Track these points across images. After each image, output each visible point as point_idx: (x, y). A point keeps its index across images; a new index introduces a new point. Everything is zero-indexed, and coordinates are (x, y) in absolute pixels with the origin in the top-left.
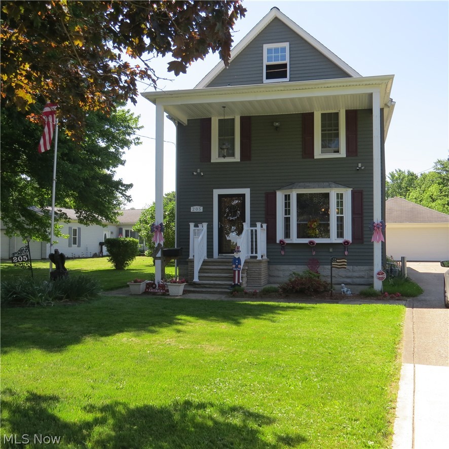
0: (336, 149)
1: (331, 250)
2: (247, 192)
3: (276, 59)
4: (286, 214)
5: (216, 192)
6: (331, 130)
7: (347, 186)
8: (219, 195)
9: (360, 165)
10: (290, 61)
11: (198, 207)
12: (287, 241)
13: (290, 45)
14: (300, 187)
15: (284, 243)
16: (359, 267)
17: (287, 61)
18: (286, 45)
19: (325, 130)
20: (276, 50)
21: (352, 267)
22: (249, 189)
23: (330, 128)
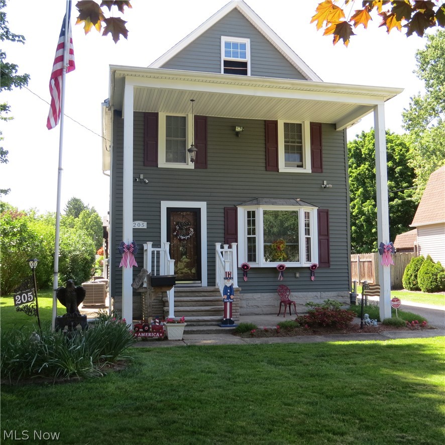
0: (300, 163)
1: (298, 275)
2: (202, 206)
3: (235, 55)
4: (249, 234)
5: (165, 205)
6: (294, 142)
7: (313, 204)
8: (167, 208)
9: (325, 183)
10: (251, 60)
11: (141, 222)
12: (252, 265)
13: (251, 42)
14: (267, 203)
15: (248, 267)
16: (327, 293)
17: (248, 59)
18: (247, 41)
19: (288, 142)
20: (235, 45)
21: (319, 293)
22: (206, 202)
23: (293, 140)
